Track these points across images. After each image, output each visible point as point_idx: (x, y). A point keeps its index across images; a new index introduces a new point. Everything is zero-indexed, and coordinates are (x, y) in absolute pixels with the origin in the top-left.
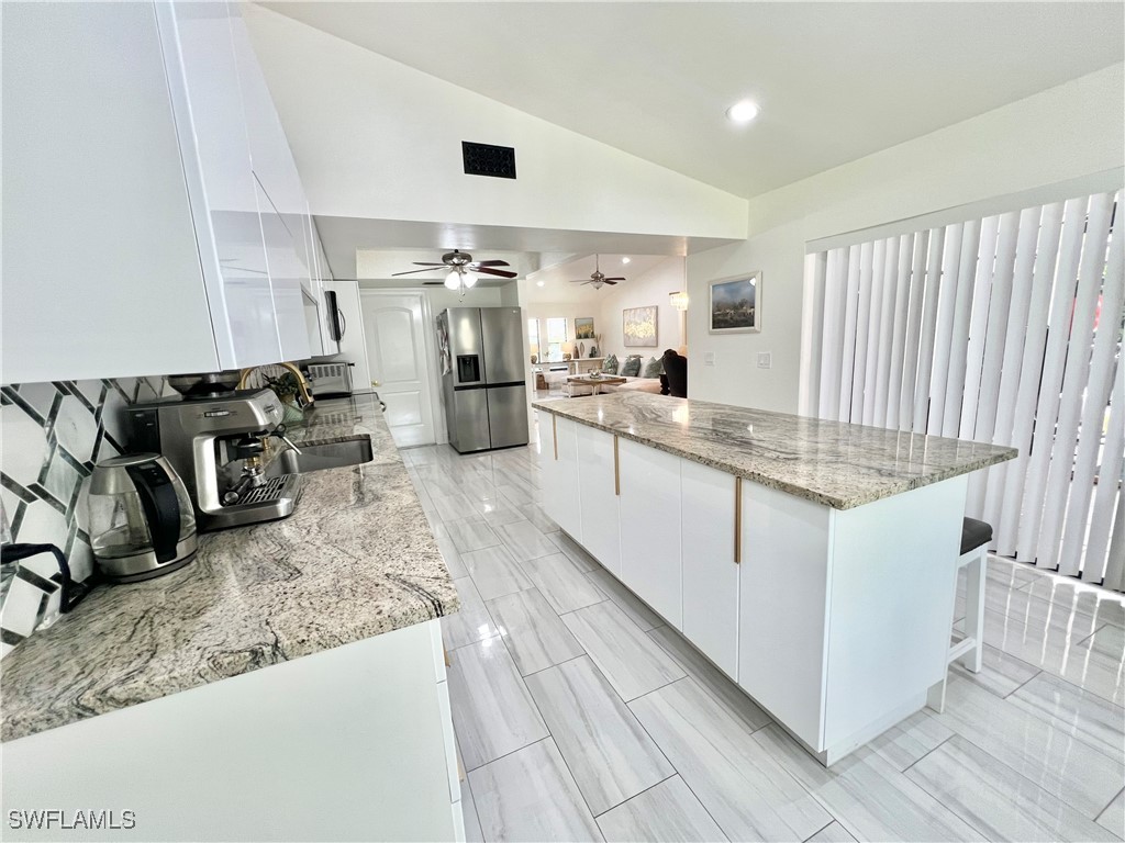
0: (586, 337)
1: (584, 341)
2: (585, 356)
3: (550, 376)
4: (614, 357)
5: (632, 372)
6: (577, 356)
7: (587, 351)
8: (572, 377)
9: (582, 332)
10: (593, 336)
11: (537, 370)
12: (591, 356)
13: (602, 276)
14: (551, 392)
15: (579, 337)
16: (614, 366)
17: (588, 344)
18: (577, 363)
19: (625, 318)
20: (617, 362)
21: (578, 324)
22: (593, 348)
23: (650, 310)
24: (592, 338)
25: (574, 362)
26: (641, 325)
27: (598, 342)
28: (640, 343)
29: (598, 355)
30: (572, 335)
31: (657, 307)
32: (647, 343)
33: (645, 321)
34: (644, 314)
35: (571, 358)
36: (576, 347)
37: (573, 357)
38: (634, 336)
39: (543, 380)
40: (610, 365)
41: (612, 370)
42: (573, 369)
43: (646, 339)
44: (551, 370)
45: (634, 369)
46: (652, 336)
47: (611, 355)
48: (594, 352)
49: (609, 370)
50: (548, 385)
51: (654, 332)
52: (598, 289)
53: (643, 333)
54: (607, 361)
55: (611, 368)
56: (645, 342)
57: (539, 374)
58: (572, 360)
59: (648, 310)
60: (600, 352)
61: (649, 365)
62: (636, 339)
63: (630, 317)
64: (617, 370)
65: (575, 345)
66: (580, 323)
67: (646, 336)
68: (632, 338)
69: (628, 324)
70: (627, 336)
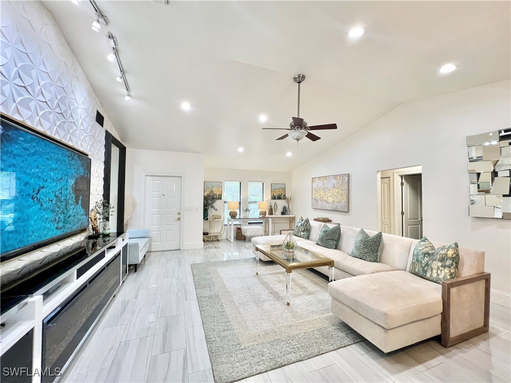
0: (279, 198)
1: (278, 202)
2: (278, 214)
3: (246, 230)
4: (307, 221)
5: (331, 243)
6: (271, 213)
7: (280, 210)
9: (276, 194)
10: (285, 198)
11: (238, 223)
12: (283, 213)
15: (274, 198)
16: (306, 231)
17: (281, 204)
18: (270, 220)
19: (314, 184)
20: (310, 225)
21: (273, 188)
22: (284, 208)
23: (341, 177)
24: (284, 199)
25: (268, 218)
26: (331, 191)
27: (288, 203)
28: (329, 207)
29: (288, 213)
30: (268, 196)
31: (349, 175)
32: (337, 207)
33: (334, 187)
34: (334, 181)
35: (266, 215)
36: (271, 206)
37: (267, 214)
38: (322, 200)
39: (241, 233)
40: (303, 229)
41: (304, 235)
42: (267, 224)
43: (336, 204)
44: (249, 223)
45: (334, 240)
46: (343, 201)
47: (305, 219)
48: (285, 211)
49: (302, 233)
50: (245, 237)
51: (345, 198)
52: (298, 140)
53: (332, 197)
54: (300, 224)
55: (303, 231)
56: (335, 207)
57: (238, 226)
58: (266, 216)
59: (338, 177)
60: (290, 211)
61: (361, 241)
62: (324, 203)
63: (318, 184)
64: (309, 234)
65: (270, 205)
66: (275, 187)
67: (336, 201)
68: (320, 202)
69: (316, 190)
70: (315, 200)
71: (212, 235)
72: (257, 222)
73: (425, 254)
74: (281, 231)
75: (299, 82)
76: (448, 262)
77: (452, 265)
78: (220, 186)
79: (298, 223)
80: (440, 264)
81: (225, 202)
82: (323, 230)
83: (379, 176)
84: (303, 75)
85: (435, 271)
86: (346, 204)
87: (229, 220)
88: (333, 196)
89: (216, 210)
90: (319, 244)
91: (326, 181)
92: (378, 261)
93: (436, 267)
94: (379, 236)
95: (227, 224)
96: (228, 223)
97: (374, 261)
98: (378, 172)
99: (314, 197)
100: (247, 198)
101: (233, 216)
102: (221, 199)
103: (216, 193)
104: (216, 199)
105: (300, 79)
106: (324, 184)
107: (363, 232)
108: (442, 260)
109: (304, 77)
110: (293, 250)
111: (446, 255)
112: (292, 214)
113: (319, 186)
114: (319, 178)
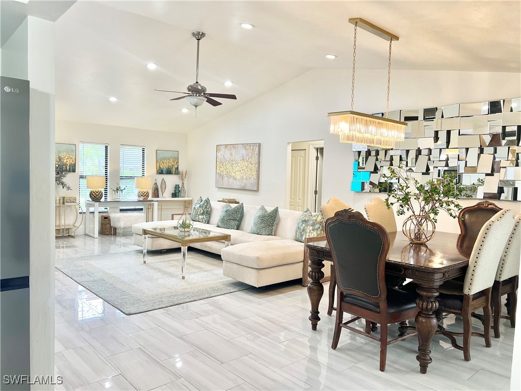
0: (169, 172)
1: (167, 178)
2: (166, 195)
3: (119, 219)
4: (208, 201)
5: (233, 223)
6: (156, 194)
7: (170, 189)
8: (149, 226)
9: (164, 166)
10: (177, 172)
11: (102, 209)
12: (174, 195)
13: (204, 90)
14: (120, 240)
15: (160, 172)
16: (207, 212)
17: (171, 181)
18: (156, 204)
19: (219, 154)
20: (210, 207)
21: (159, 157)
22: (177, 187)
23: (252, 147)
24: (176, 174)
25: (152, 201)
26: (239, 164)
27: (182, 179)
28: (236, 185)
29: (182, 194)
30: (151, 169)
31: (260, 144)
32: (245, 185)
33: (243, 159)
34: (243, 152)
35: (148, 196)
36: (156, 184)
37: (150, 195)
38: (229, 176)
39: (110, 224)
40: (202, 211)
41: (203, 218)
42: (150, 210)
43: (244, 181)
44: (121, 210)
45: (236, 220)
46: (252, 178)
47: (204, 199)
48: (177, 191)
49: (201, 217)
50: (115, 229)
51: (255, 173)
52: (196, 106)
53: (241, 173)
54: (198, 206)
55: (202, 214)
56: (243, 185)
57: (104, 215)
58: (149, 199)
59: (248, 147)
60: (185, 192)
61: (259, 216)
62: (231, 180)
63: (225, 153)
64: (210, 217)
65: (154, 182)
66: (161, 155)
67: (245, 177)
68: (225, 179)
69: (221, 162)
70: (220, 176)
71: (63, 228)
72: (133, 207)
73: (303, 221)
74: (173, 215)
75: (198, 40)
76: (317, 226)
77: (319, 228)
78: (72, 151)
79: (196, 205)
80: (311, 228)
81: (81, 177)
82: (225, 210)
83: (290, 148)
84: (202, 33)
85: (308, 234)
86: (256, 181)
87: (88, 205)
88: (242, 171)
89: (69, 188)
90: (220, 226)
91: (233, 151)
92: (273, 234)
93: (309, 231)
94: (276, 211)
95: (84, 210)
96: (88, 209)
97: (269, 235)
98: (289, 143)
99: (218, 171)
100: (117, 171)
101: (96, 197)
102: (74, 171)
103: (65, 161)
104: (66, 170)
105: (199, 36)
106: (231, 154)
107: (263, 208)
108: (313, 225)
109: (203, 35)
110: (189, 230)
111: (316, 220)
112: (187, 197)
113: (226, 157)
114: (226, 146)
